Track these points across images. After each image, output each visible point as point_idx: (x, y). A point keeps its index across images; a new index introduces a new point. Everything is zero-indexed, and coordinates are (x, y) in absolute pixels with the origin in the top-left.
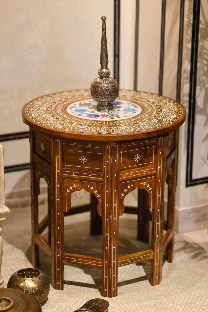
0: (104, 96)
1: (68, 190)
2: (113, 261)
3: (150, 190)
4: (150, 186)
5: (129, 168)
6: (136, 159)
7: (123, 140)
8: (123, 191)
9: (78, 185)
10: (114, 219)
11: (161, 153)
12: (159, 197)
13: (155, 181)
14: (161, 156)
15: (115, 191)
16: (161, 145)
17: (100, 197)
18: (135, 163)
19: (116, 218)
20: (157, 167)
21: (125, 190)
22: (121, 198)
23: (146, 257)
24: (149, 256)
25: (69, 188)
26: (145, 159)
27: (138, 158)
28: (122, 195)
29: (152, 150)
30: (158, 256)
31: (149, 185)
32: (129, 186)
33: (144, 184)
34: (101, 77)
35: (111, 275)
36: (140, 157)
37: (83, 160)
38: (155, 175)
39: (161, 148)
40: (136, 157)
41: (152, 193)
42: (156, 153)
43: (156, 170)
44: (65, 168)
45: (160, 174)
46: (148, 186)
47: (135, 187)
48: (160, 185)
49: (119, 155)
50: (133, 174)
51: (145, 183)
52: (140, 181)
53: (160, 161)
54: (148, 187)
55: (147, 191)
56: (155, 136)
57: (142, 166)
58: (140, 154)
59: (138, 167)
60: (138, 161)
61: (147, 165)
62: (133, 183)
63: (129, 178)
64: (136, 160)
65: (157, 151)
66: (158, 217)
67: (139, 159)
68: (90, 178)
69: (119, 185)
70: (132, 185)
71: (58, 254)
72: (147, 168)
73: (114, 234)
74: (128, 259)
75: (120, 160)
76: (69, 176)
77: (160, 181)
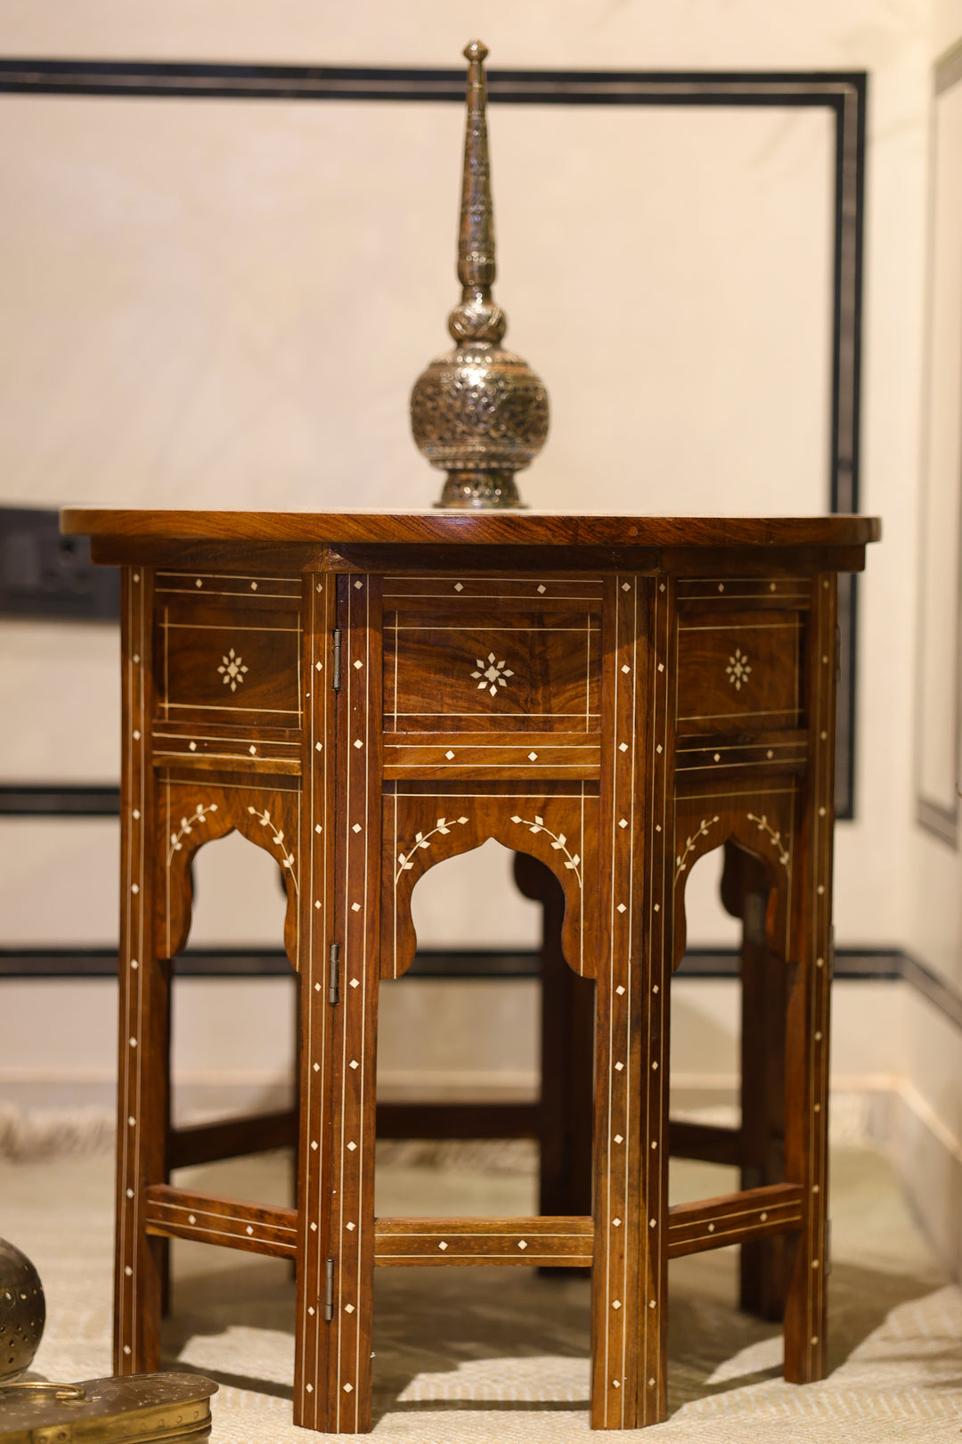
1: (174, 839)
2: (345, 1223)
3: (569, 865)
4: (572, 845)
5: (437, 724)
6: (484, 679)
7: (373, 539)
8: (407, 844)
9: (214, 808)
10: (350, 988)
11: (626, 669)
12: (622, 917)
13: (599, 820)
14: (629, 689)
15: (357, 828)
16: (626, 625)
17: (295, 865)
18: (480, 701)
19: (360, 979)
20: (605, 741)
21: (422, 842)
22: (396, 881)
23: (546, 1247)
24: (562, 1247)
25: (177, 828)
26: (534, 686)
27: (492, 674)
28: (399, 865)
29: (577, 645)
30: (622, 1257)
31: (562, 839)
32: (441, 822)
33: (535, 830)
34: (460, 341)
35: (329, 1302)
36: (508, 673)
37: (233, 670)
38: (593, 786)
39: (626, 640)
40: (482, 671)
41: (581, 886)
42: (599, 666)
43: (604, 756)
44: (166, 721)
45: (623, 785)
46: (560, 843)
47: (480, 833)
48: (624, 851)
49: (379, 636)
50: (459, 756)
51: (539, 820)
52: (512, 807)
53: (624, 713)
54: (556, 846)
55: (554, 869)
56: (555, 542)
57: (524, 724)
58: (510, 657)
59: (493, 724)
60: (493, 691)
61: (548, 725)
62: (468, 809)
63: (439, 776)
64: (482, 685)
65: (606, 657)
66: (620, 1027)
67: (502, 683)
68: (252, 764)
69: (380, 807)
70: (463, 820)
71: (130, 1185)
72: (542, 740)
73: (348, 1068)
74: (441, 1228)
75: (386, 668)
76: (176, 760)
77: (623, 823)
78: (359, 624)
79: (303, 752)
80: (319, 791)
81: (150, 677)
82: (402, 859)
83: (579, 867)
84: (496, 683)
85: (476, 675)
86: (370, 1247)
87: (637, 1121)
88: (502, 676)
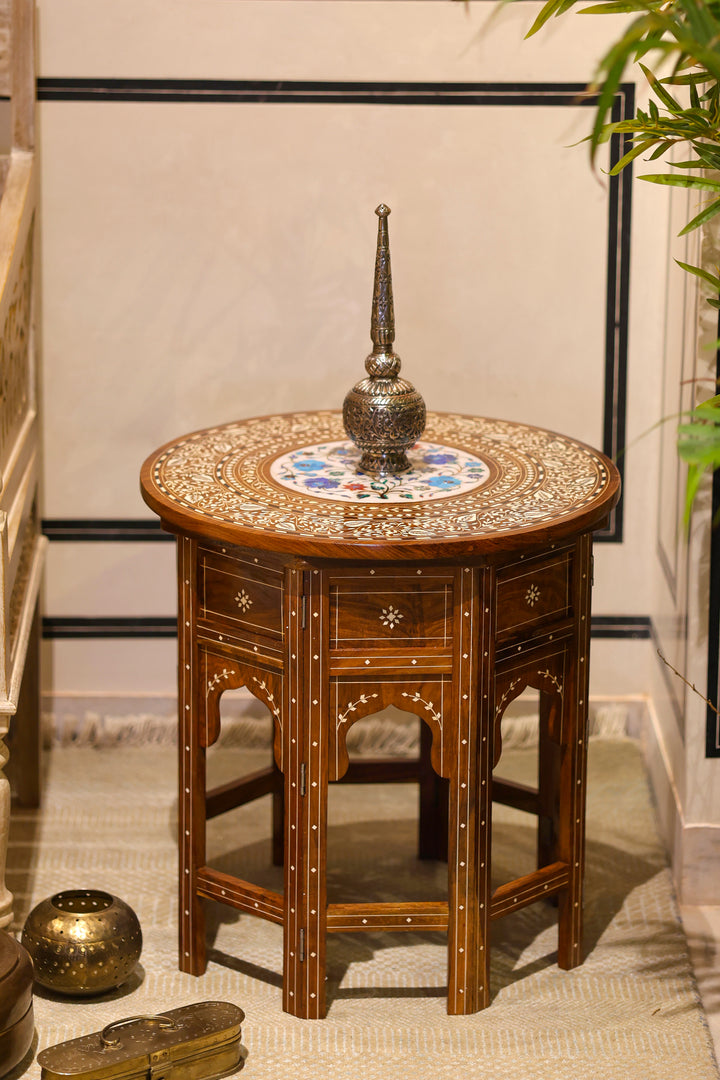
0: (366, 430)
1: (210, 684)
2: (310, 910)
3: (434, 718)
4: (437, 708)
5: (360, 644)
6: (386, 620)
8: (343, 708)
9: (232, 672)
10: (312, 787)
11: (467, 614)
12: (464, 747)
13: (452, 694)
14: (468, 625)
15: (315, 702)
16: (467, 591)
17: (280, 714)
18: (385, 631)
19: (317, 782)
20: (455, 652)
21: (352, 707)
22: (337, 729)
23: (422, 921)
24: (431, 921)
25: (212, 679)
26: (415, 623)
27: (391, 617)
28: (339, 720)
29: (440, 600)
30: (464, 925)
31: (431, 704)
32: (362, 697)
33: (415, 700)
34: (372, 378)
35: (302, 951)
36: (400, 616)
37: (244, 601)
38: (448, 676)
39: (467, 599)
40: (385, 615)
41: (442, 729)
42: (452, 612)
43: (454, 661)
44: (205, 619)
45: (465, 676)
46: (430, 706)
47: (385, 702)
48: (466, 712)
49: (327, 599)
50: (373, 663)
51: (418, 695)
52: (403, 688)
53: (466, 637)
54: (427, 708)
55: (426, 720)
56: (427, 558)
57: (409, 644)
58: (401, 608)
59: (393, 644)
60: (392, 626)
61: (422, 644)
62: (378, 689)
63: (362, 673)
64: (386, 623)
65: (456, 608)
66: (463, 805)
67: (397, 621)
68: (255, 656)
69: (328, 689)
70: (375, 696)
71: (187, 867)
72: (419, 653)
73: (311, 829)
74: (362, 913)
75: (331, 615)
76: (211, 643)
77: (465, 697)
78: (316, 593)
79: (285, 657)
80: (294, 680)
81: (195, 594)
82: (341, 717)
83: (440, 719)
84: (393, 622)
85: (382, 618)
86: (324, 923)
87: (473, 855)
88: (397, 618)
